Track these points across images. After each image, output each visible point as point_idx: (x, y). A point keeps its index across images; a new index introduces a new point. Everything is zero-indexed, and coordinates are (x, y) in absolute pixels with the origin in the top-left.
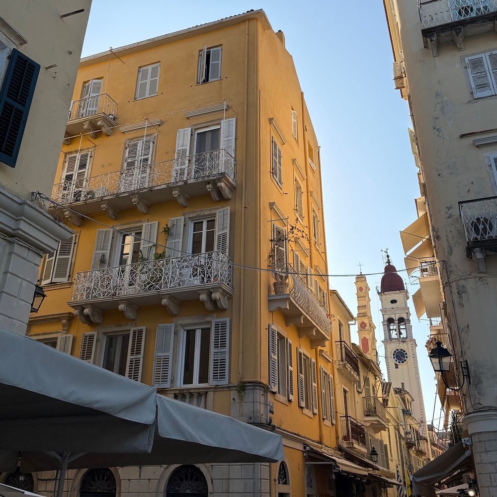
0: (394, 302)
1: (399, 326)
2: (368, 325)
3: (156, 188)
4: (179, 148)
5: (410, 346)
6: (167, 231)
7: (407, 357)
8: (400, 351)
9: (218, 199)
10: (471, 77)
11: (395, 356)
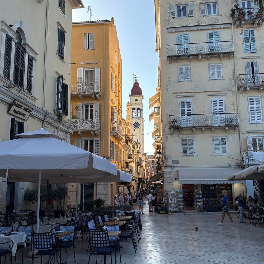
0: (136, 100)
1: (137, 112)
2: (130, 123)
3: (73, 94)
4: (78, 76)
5: (141, 121)
6: (77, 108)
7: (139, 126)
8: (137, 123)
9: (95, 99)
10: (179, 73)
11: (134, 125)
